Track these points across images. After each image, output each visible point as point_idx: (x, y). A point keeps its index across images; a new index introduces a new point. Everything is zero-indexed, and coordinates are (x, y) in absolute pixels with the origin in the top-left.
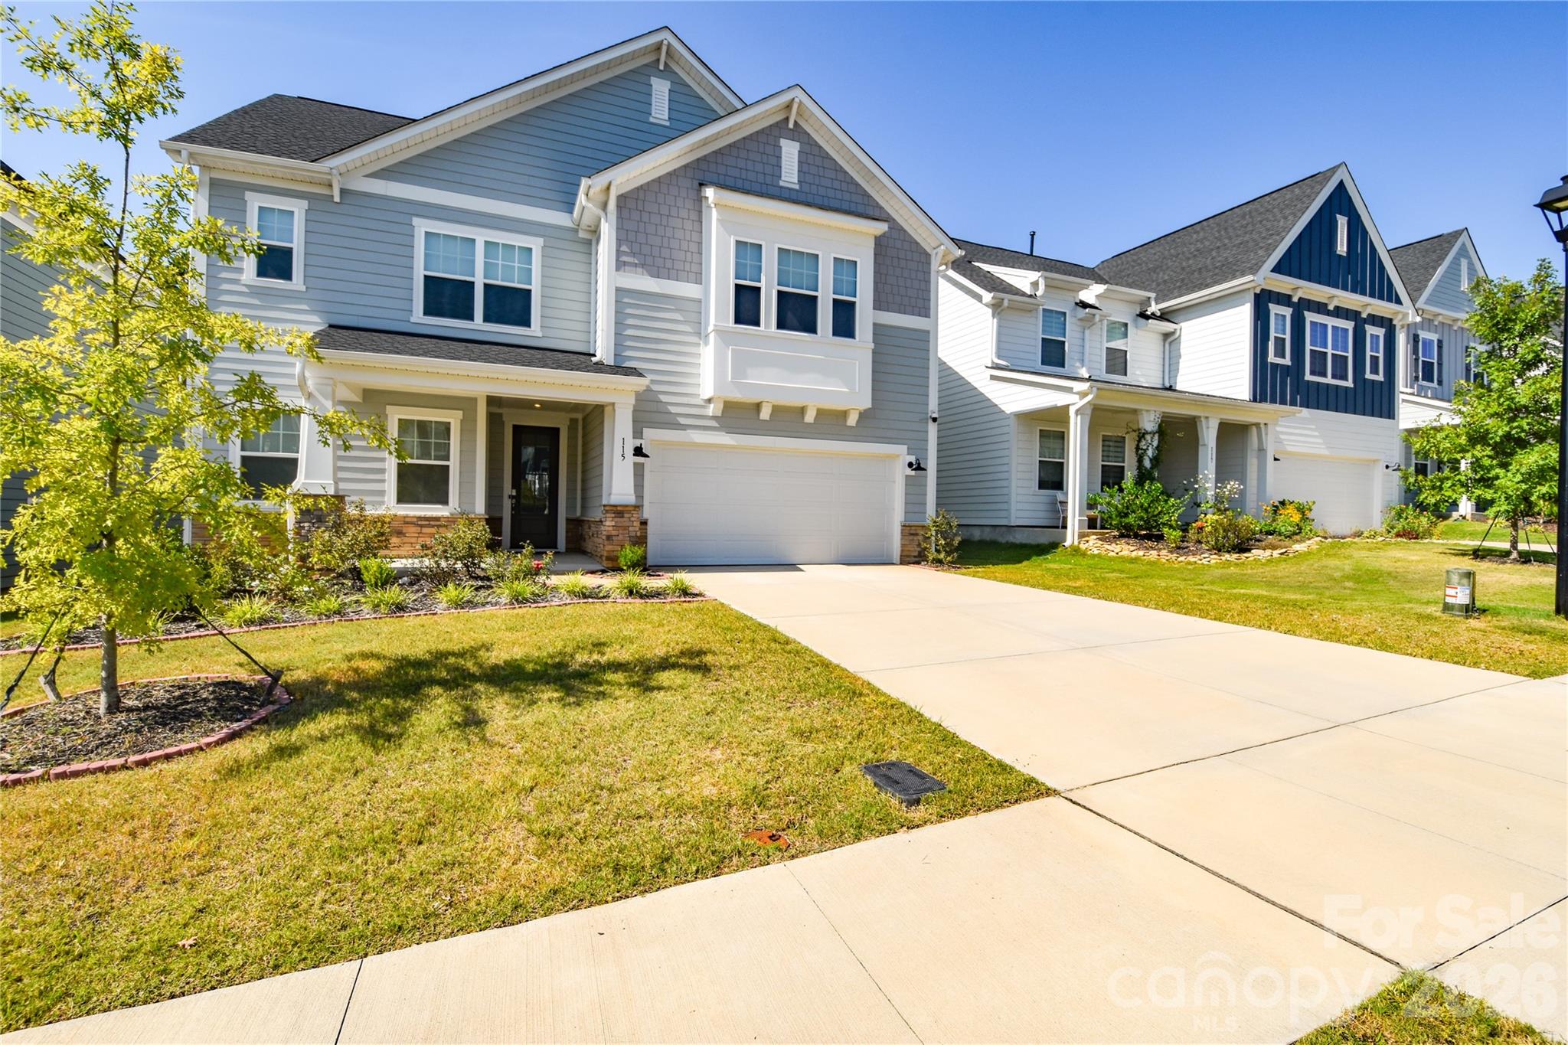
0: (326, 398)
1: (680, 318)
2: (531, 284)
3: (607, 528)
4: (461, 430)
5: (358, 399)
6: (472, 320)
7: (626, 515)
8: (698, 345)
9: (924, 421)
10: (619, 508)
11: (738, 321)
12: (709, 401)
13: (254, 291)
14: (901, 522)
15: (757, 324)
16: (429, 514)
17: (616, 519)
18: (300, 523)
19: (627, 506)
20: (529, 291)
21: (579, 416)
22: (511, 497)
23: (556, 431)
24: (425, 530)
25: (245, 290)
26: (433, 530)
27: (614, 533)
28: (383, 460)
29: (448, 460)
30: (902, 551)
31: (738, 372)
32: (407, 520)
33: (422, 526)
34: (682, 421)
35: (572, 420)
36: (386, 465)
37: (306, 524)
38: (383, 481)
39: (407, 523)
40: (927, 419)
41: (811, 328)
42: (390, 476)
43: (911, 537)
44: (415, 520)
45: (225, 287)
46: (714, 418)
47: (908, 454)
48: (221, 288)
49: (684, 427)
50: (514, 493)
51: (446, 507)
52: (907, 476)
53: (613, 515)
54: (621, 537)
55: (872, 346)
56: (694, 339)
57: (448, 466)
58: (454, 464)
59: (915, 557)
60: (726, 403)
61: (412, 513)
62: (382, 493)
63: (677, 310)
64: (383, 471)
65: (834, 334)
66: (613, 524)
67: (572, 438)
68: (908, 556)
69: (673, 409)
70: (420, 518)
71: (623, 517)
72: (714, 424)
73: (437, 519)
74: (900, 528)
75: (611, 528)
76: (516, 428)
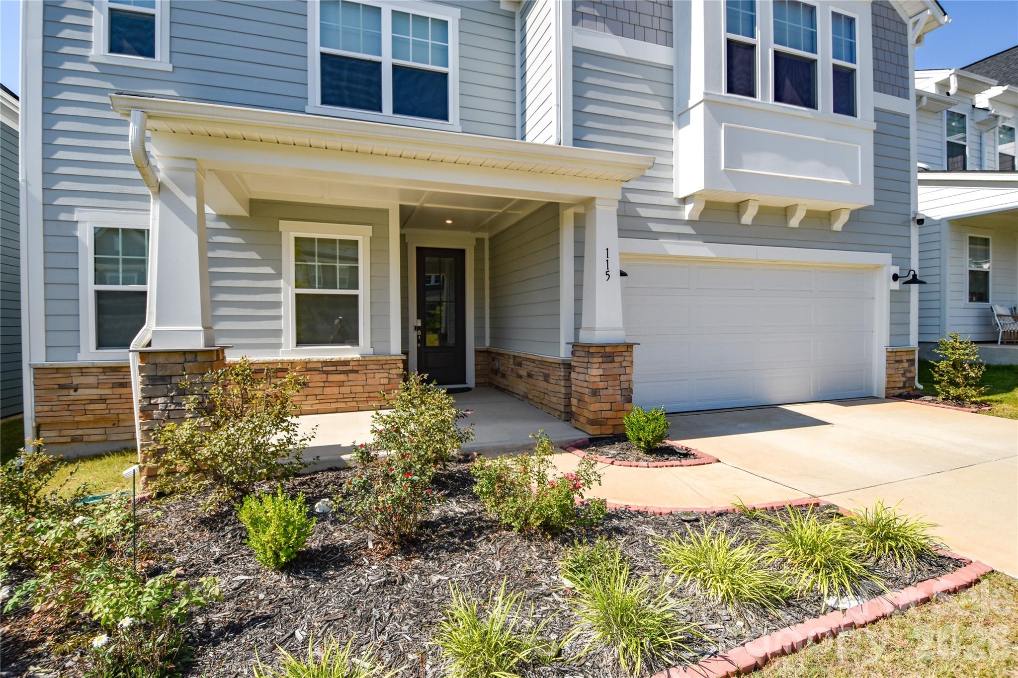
0: (186, 190)
1: (649, 91)
2: (447, 66)
3: (593, 379)
4: (371, 250)
5: (243, 212)
6: (380, 110)
7: (617, 359)
8: (670, 127)
9: (907, 224)
10: (608, 349)
11: (730, 90)
12: (684, 201)
13: (105, 71)
14: (887, 348)
15: (752, 94)
16: (336, 357)
17: (604, 366)
18: (150, 398)
19: (616, 345)
20: (445, 75)
21: (486, 236)
22: (417, 328)
23: (462, 252)
24: (332, 378)
25: (94, 69)
26: (342, 377)
27: (601, 385)
28: (277, 290)
29: (357, 288)
30: (888, 382)
31: (733, 158)
32: (309, 366)
33: (327, 373)
34: (655, 227)
35: (477, 240)
36: (282, 297)
37: (160, 400)
38: (279, 318)
39: (310, 370)
40: (909, 221)
41: (809, 101)
42: (287, 312)
43: (897, 365)
44: (320, 365)
45: (68, 65)
46: (690, 223)
47: (893, 265)
48: (62, 67)
49: (656, 236)
50: (419, 324)
51: (356, 348)
52: (891, 291)
53: (600, 360)
54: (610, 391)
55: (874, 126)
56: (663, 119)
57: (356, 296)
58: (363, 292)
59: (899, 388)
60: (707, 202)
61: (315, 357)
62: (278, 333)
63: (645, 80)
64: (277, 305)
65: (835, 111)
66: (601, 372)
67: (479, 260)
68: (893, 388)
69: (643, 212)
70: (325, 363)
71: (613, 361)
72: (689, 230)
73: (346, 363)
74: (884, 355)
75: (598, 379)
76: (418, 249)
